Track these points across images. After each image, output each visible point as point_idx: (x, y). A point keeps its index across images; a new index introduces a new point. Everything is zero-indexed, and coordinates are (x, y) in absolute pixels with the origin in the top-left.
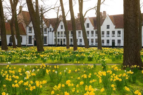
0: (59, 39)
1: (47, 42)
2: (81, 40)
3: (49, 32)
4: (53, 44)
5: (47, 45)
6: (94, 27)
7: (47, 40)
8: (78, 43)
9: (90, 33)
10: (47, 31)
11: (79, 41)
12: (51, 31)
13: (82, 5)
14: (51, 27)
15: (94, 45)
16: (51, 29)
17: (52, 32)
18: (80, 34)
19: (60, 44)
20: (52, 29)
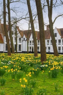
0: (30, 47)
1: (21, 49)
2: (49, 48)
3: (22, 41)
4: (26, 51)
5: (21, 51)
6: (61, 36)
7: (21, 48)
8: (47, 51)
9: (58, 41)
10: (22, 40)
11: (47, 48)
12: (24, 40)
13: (52, 11)
14: (24, 37)
15: (61, 52)
16: (24, 38)
17: (26, 41)
18: (48, 43)
19: (32, 51)
20: (26, 39)
